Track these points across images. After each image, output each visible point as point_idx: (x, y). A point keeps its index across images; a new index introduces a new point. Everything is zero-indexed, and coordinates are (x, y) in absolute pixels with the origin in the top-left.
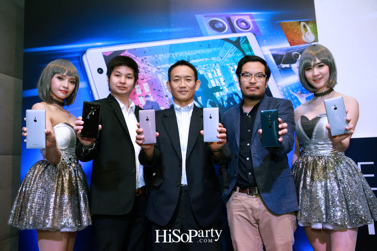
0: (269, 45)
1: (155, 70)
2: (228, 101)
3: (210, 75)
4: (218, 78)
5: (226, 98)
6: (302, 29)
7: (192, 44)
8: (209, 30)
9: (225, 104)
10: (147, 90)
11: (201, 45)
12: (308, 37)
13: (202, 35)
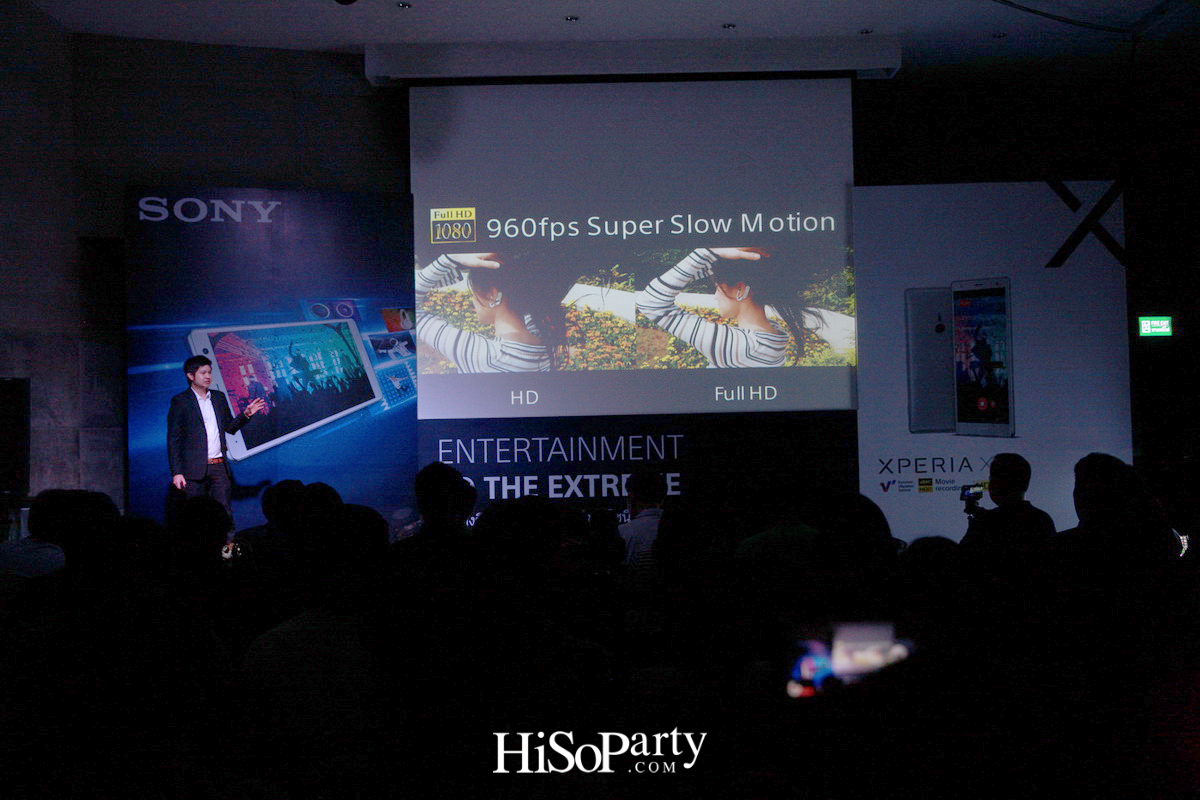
0: (369, 331)
1: (259, 352)
2: (327, 384)
3: (311, 359)
4: (319, 362)
5: (325, 381)
6: (401, 317)
7: (294, 328)
8: (311, 315)
9: (325, 386)
10: (251, 371)
11: (303, 330)
12: (406, 324)
13: (304, 320)
